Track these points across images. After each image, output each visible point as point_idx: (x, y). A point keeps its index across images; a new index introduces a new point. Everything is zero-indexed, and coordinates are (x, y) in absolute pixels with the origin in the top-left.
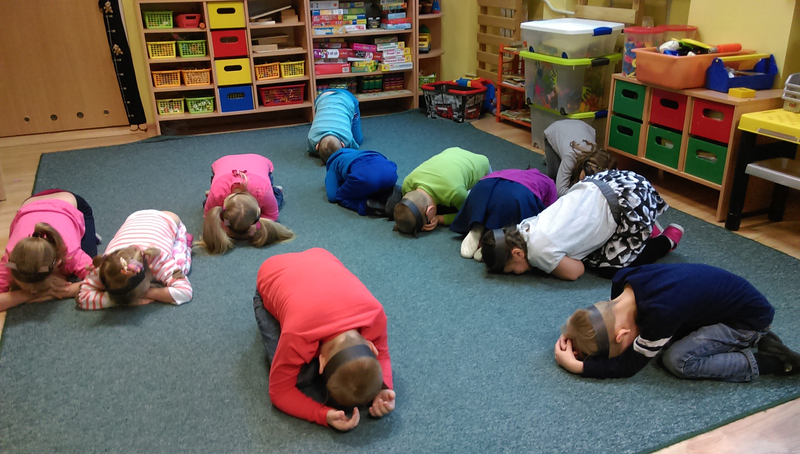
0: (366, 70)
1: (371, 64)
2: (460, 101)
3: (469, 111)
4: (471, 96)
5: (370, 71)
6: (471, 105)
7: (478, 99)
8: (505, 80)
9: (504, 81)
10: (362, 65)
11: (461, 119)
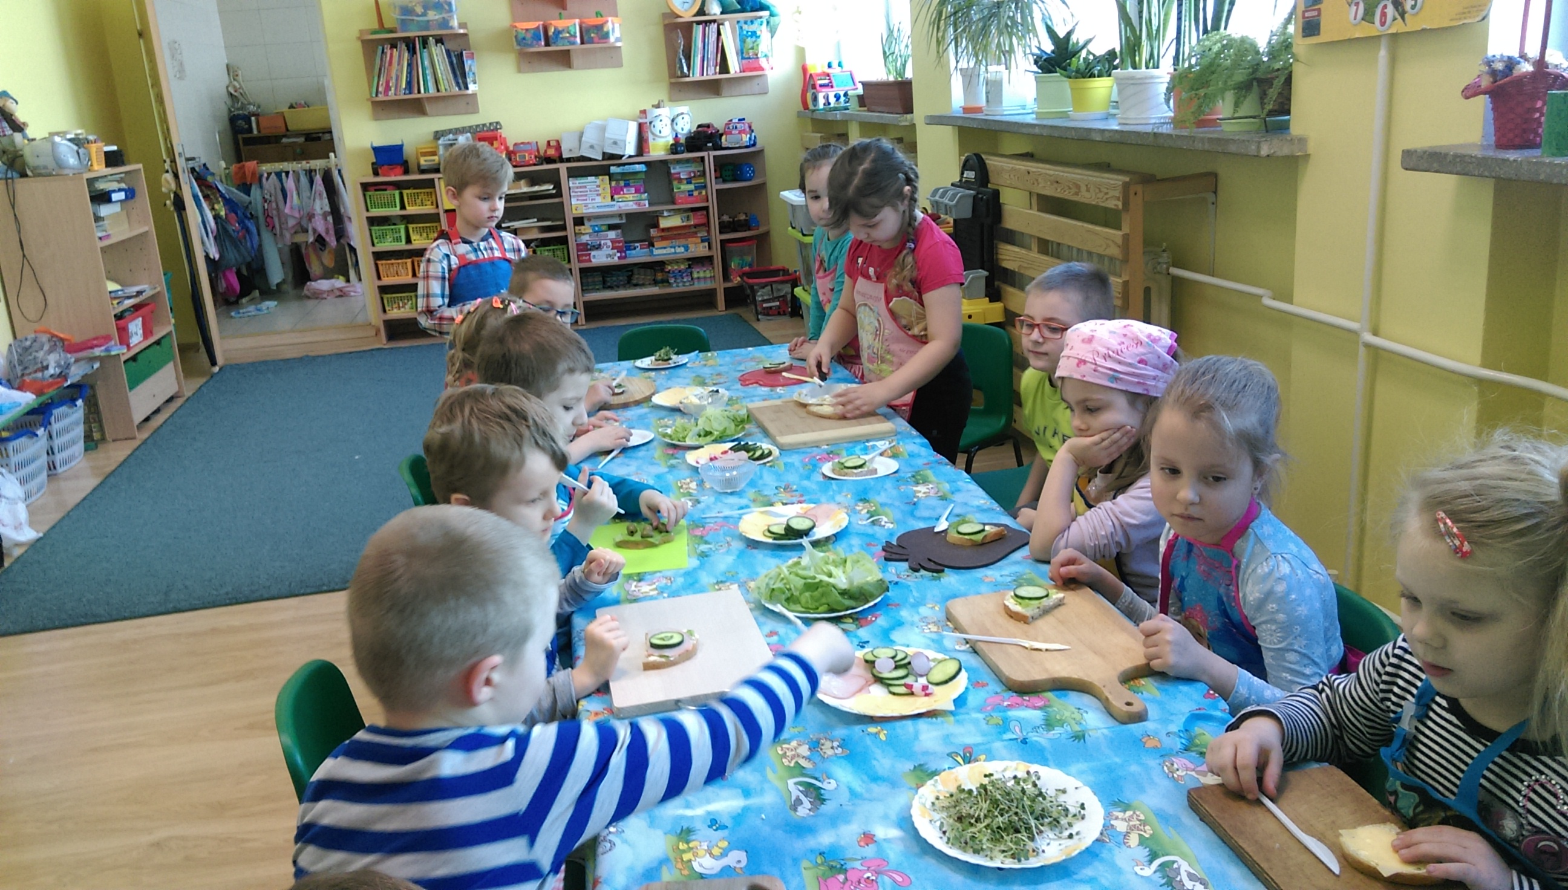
6: (766, 298)
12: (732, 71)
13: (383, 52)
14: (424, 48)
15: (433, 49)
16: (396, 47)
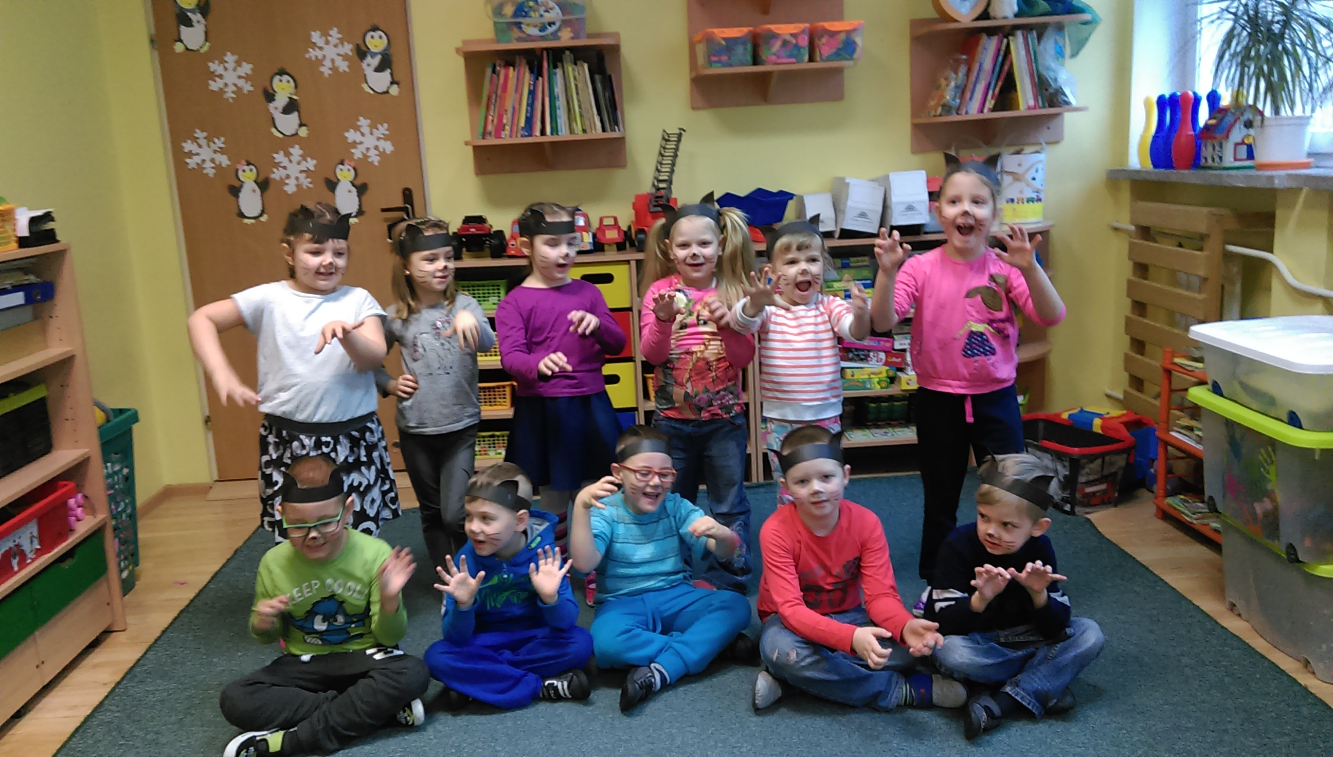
0: (868, 386)
1: (881, 373)
2: (1064, 466)
3: (1089, 490)
4: (1092, 458)
5: (876, 389)
6: (1091, 478)
7: (1112, 464)
8: (1176, 428)
9: (1173, 431)
10: (860, 376)
11: (1069, 506)
12: (1022, 106)
13: (494, 71)
14: (555, 67)
15: (570, 69)
16: (514, 66)
